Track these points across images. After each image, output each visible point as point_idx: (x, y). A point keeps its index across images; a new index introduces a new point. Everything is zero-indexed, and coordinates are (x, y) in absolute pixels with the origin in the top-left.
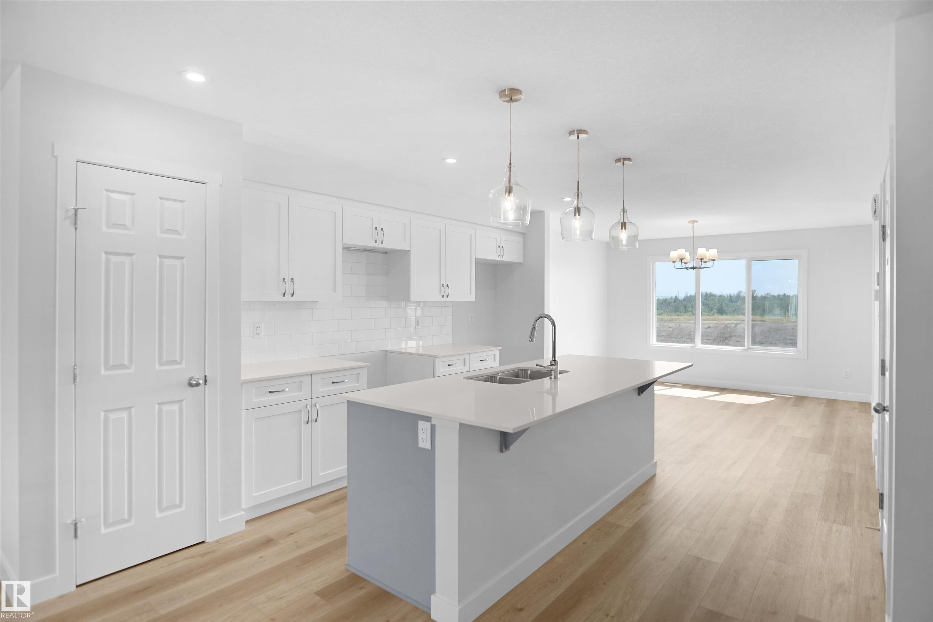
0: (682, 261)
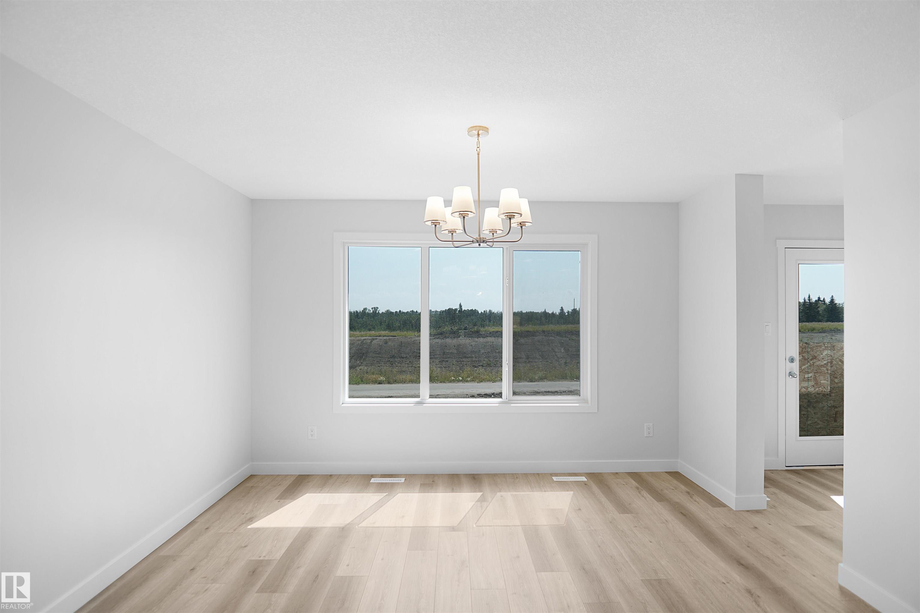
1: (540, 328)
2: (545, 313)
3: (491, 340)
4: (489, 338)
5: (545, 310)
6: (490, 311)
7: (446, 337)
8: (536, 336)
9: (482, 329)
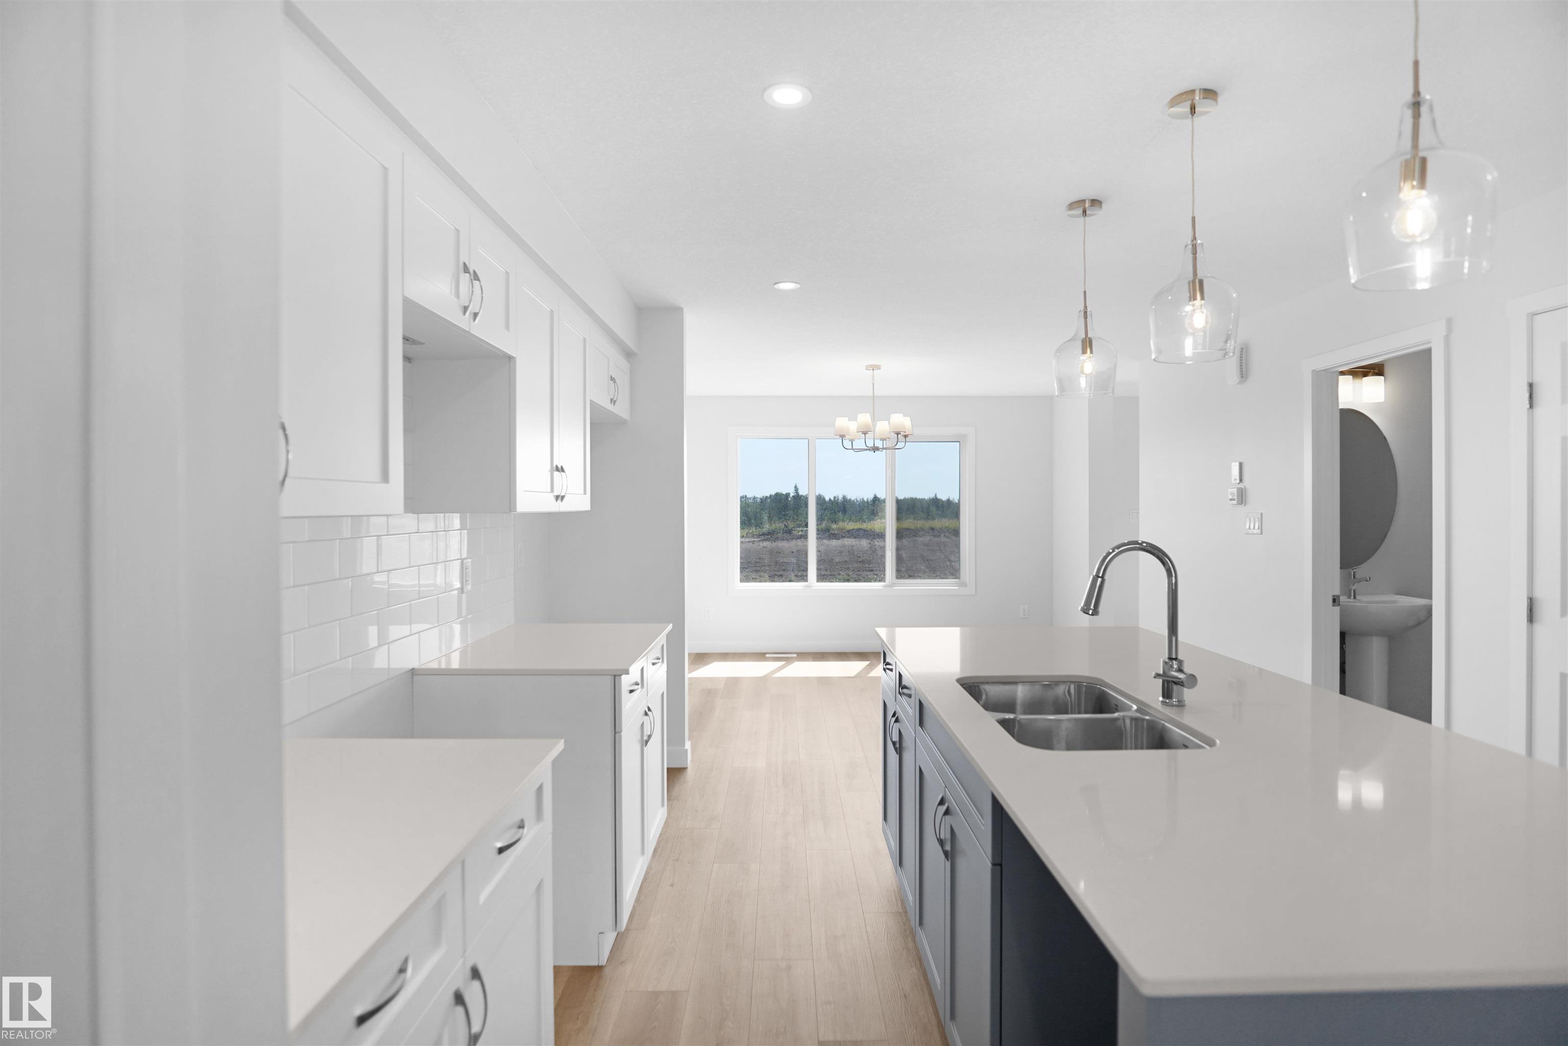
0: (867, 435)
1: (928, 524)
2: (935, 502)
3: (849, 542)
4: (846, 540)
5: (936, 495)
6: (844, 497)
7: (777, 539)
8: (920, 537)
9: (834, 526)
